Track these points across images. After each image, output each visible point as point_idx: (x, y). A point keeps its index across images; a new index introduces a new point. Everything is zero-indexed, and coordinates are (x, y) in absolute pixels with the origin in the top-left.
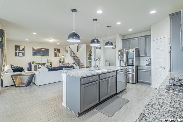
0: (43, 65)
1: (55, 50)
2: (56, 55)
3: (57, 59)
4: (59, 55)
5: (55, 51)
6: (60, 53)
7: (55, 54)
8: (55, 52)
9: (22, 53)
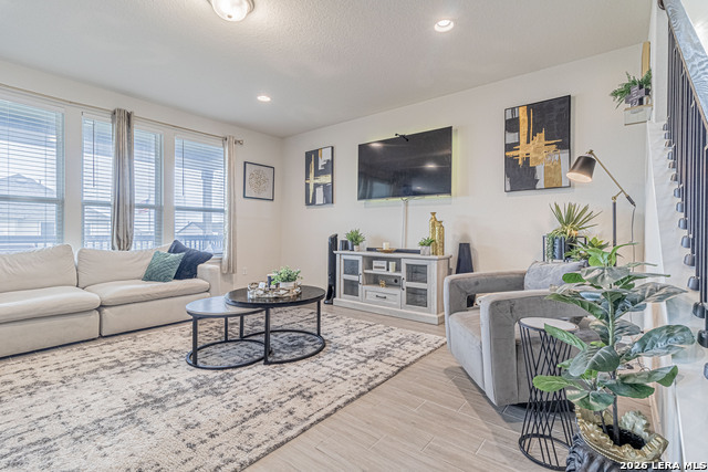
0: (392, 265)
1: (512, 125)
2: (520, 176)
3: (535, 214)
4: (553, 171)
5: (511, 138)
6: (565, 144)
7: (511, 164)
8: (509, 147)
9: (325, 185)
